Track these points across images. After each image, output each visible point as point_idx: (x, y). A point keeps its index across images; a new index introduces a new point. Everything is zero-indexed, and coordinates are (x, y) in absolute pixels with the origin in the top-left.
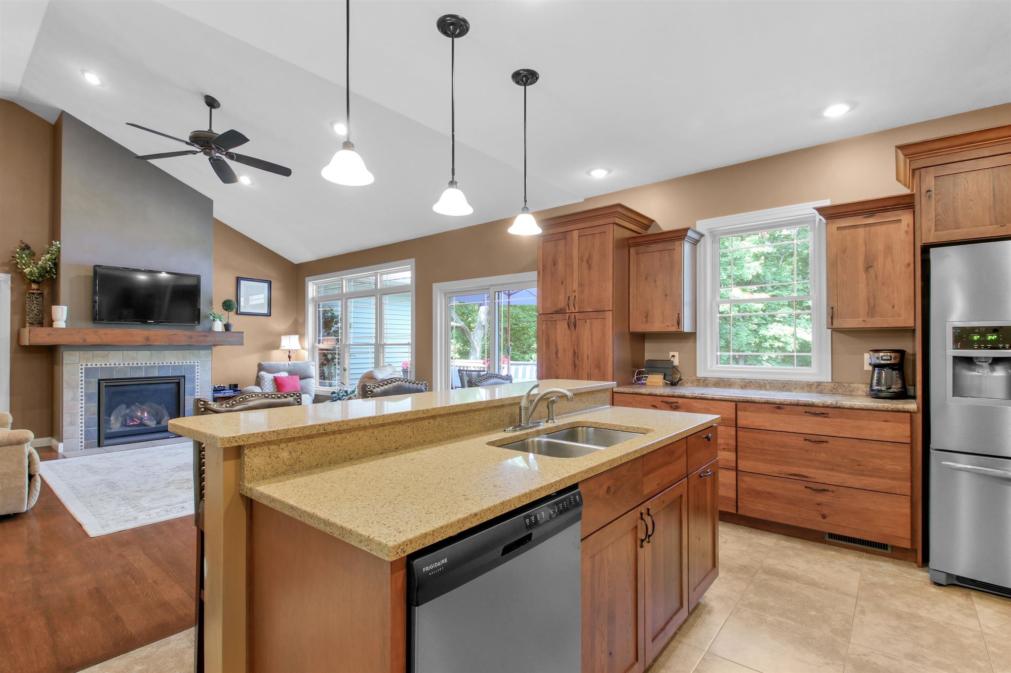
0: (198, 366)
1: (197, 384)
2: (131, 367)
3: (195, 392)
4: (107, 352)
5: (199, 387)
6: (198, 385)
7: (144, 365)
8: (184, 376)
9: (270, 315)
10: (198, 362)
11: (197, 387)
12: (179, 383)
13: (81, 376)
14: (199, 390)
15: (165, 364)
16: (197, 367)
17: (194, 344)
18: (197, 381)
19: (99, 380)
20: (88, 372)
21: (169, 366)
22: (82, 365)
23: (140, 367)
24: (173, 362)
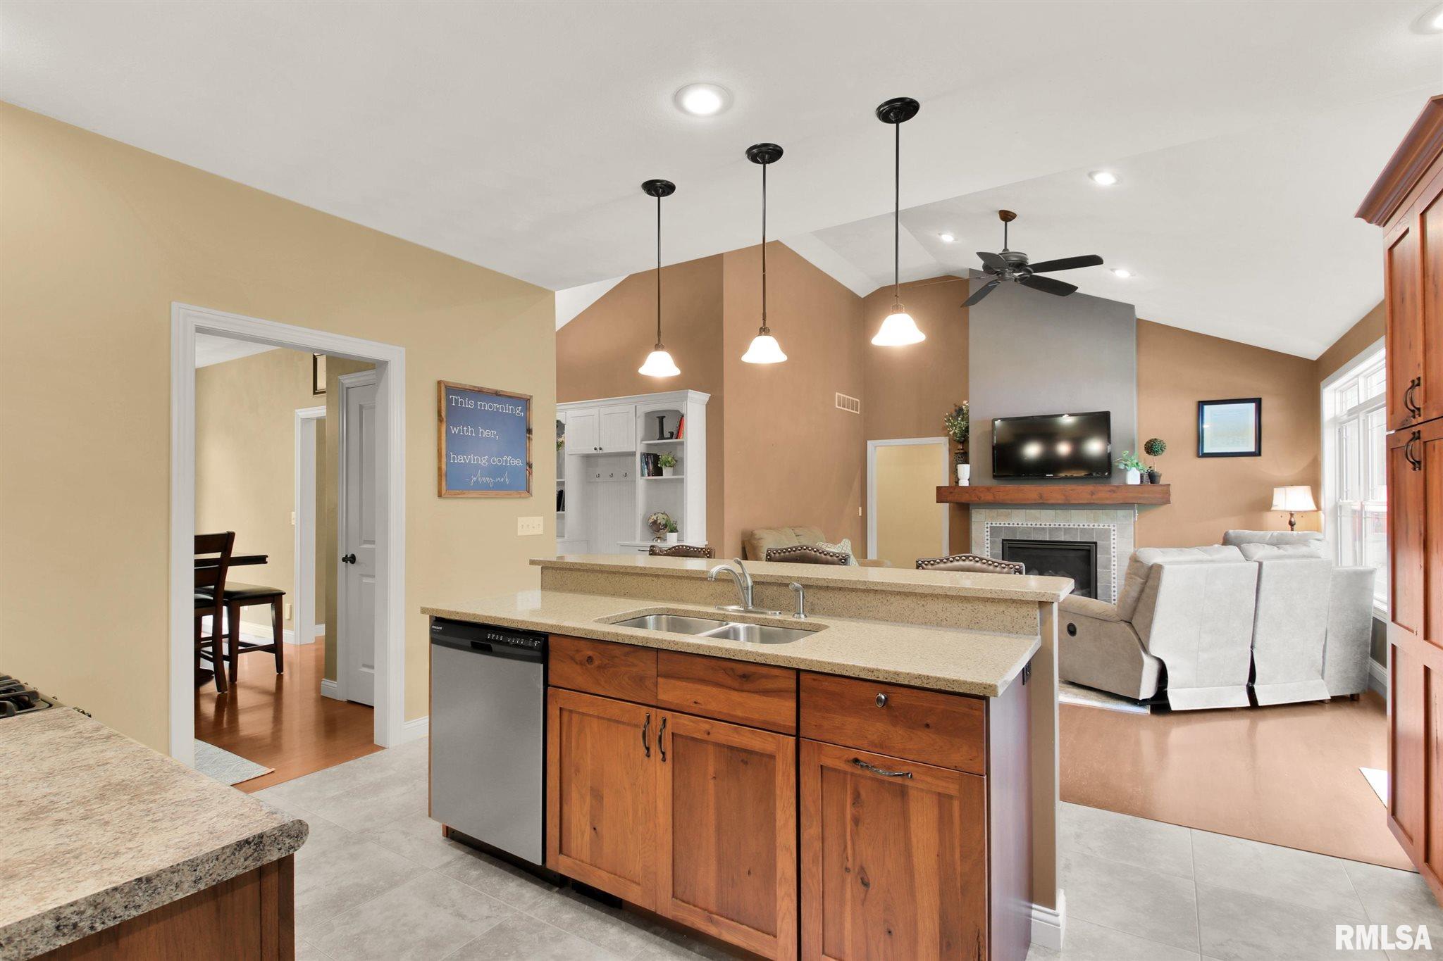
0: (1114, 530)
1: (1113, 554)
2: (1034, 528)
3: (1110, 564)
4: (1010, 510)
5: (1116, 559)
6: (1114, 556)
7: (1048, 526)
8: (1096, 543)
9: (1259, 454)
10: (1114, 526)
11: (1113, 559)
12: (1089, 551)
13: (987, 535)
14: (1116, 563)
15: (1072, 526)
16: (1113, 533)
17: (1096, 502)
18: (1112, 550)
19: (1003, 540)
20: (994, 530)
21: (1077, 529)
22: (987, 524)
23: (1044, 529)
24: (1081, 525)
